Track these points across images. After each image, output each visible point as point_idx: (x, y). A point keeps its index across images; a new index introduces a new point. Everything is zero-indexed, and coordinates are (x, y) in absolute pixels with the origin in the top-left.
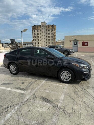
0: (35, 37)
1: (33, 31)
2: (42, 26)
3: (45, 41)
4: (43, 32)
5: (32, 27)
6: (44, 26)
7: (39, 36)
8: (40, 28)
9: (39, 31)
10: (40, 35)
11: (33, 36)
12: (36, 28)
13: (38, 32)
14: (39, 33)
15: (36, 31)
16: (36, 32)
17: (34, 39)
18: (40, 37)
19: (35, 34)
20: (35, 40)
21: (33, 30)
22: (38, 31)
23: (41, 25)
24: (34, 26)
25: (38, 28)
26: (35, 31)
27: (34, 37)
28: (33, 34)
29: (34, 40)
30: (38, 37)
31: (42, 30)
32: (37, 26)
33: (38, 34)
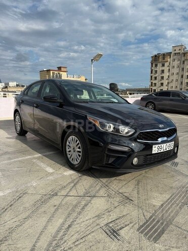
0: (156, 78)
1: (154, 65)
2: (175, 54)
3: (178, 87)
4: (175, 67)
5: (152, 57)
6: (179, 53)
7: (166, 75)
8: (169, 60)
9: (166, 64)
10: (168, 74)
11: (152, 76)
12: (161, 60)
13: (163, 68)
14: (166, 69)
15: (160, 65)
16: (159, 68)
17: (152, 83)
18: (167, 77)
19: (156, 72)
20: (155, 84)
21: (152, 64)
22: (163, 65)
23: (171, 53)
24: (156, 56)
25: (164, 59)
26: (156, 66)
27: (153, 78)
28: (152, 73)
29: (153, 85)
30: (162, 78)
31: (174, 63)
32: (164, 55)
33: (163, 71)
